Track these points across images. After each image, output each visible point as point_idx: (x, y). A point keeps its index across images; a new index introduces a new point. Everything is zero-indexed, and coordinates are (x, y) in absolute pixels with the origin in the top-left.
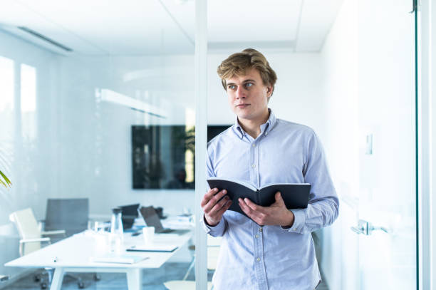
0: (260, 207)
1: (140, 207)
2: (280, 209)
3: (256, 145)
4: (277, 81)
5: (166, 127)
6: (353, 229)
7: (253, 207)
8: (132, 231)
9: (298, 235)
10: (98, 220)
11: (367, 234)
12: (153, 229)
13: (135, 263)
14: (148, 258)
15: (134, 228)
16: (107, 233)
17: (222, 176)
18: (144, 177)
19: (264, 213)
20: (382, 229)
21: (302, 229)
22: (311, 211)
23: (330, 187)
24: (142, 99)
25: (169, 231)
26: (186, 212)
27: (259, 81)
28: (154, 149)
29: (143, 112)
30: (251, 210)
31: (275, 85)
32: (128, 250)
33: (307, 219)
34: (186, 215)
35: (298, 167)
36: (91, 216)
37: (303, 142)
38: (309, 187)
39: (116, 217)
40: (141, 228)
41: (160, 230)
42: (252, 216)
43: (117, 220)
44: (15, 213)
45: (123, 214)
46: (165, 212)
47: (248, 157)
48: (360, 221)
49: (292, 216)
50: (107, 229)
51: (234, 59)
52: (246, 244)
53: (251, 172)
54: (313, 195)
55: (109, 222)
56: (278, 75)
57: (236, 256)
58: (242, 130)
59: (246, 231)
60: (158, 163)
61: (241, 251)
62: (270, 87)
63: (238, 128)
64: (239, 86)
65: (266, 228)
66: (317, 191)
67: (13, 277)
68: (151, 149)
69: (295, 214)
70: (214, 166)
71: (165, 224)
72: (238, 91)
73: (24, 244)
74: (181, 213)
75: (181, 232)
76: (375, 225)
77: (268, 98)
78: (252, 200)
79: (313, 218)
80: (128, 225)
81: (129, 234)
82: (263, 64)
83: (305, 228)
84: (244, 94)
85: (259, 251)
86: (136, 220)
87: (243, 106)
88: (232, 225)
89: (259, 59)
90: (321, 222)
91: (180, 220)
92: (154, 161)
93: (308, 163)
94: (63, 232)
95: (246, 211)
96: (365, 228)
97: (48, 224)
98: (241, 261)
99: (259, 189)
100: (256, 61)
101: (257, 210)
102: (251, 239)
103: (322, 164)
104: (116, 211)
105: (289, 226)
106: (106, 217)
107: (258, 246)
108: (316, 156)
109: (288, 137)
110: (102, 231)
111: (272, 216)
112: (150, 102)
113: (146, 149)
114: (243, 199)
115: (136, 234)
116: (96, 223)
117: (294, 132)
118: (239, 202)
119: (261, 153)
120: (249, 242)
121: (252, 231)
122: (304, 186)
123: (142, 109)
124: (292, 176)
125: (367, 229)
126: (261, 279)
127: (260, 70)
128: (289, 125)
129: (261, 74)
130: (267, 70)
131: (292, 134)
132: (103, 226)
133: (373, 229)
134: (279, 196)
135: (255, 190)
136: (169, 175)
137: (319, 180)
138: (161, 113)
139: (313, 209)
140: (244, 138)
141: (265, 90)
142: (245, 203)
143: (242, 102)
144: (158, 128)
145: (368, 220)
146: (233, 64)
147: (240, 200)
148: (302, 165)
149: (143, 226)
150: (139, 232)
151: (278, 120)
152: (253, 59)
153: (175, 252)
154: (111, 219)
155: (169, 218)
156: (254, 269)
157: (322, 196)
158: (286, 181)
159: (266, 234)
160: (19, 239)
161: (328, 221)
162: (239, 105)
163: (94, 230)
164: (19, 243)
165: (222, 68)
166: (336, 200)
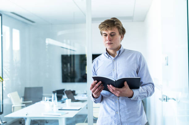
0: (117, 89)
1: (65, 90)
2: (127, 89)
3: (115, 60)
4: (126, 33)
5: (77, 55)
6: (160, 99)
7: (114, 88)
8: (62, 101)
9: (136, 101)
10: (47, 96)
11: (166, 101)
12: (70, 100)
13: (62, 115)
14: (68, 113)
15: (62, 99)
16: (50, 102)
17: (99, 75)
18: (67, 77)
19: (119, 91)
20: (173, 99)
21: (137, 98)
22: (141, 90)
23: (150, 78)
24: (67, 44)
25: (78, 101)
26: (85, 92)
27: (117, 33)
28: (72, 65)
29: (67, 49)
30: (113, 90)
31: (125, 35)
32: (59, 110)
33: (140, 93)
34: (86, 94)
35: (134, 70)
36: (44, 95)
37: (136, 58)
38: (140, 79)
39: (54, 95)
40: (65, 99)
41: (73, 100)
42: (114, 93)
43: (54, 96)
44: (10, 94)
45: (57, 94)
46: (76, 93)
47: (111, 66)
48: (163, 96)
49: (132, 92)
50: (50, 100)
51: (107, 22)
52: (111, 106)
53: (113, 73)
54: (142, 83)
55: (51, 97)
56: (126, 31)
57: (107, 112)
58: (108, 54)
59: (111, 100)
60: (74, 71)
61: (109, 109)
62: (122, 36)
63: (106, 53)
64: (108, 35)
65: (120, 98)
66: (144, 81)
67: (9, 122)
68: (71, 65)
69: (134, 91)
70: (96, 71)
71: (76, 98)
72: (108, 37)
73: (14, 107)
74: (83, 93)
75: (83, 101)
76: (170, 97)
77: (121, 41)
78: (113, 85)
79: (142, 93)
80: (59, 98)
81: (60, 102)
82: (120, 25)
83: (139, 97)
84: (110, 39)
85: (117, 109)
86: (63, 96)
87: (109, 44)
88: (105, 97)
89: (118, 23)
90: (146, 95)
91: (83, 96)
92: (72, 70)
93: (139, 67)
94: (31, 102)
95: (111, 90)
96: (165, 98)
97: (25, 98)
98: (109, 114)
99: (116, 80)
100: (117, 24)
101: (116, 90)
102: (114, 103)
103: (146, 68)
104: (54, 92)
105: (131, 97)
106: (50, 95)
107: (117, 106)
108: (143, 64)
109: (129, 57)
110: (48, 101)
111: (123, 92)
112: (70, 45)
113: (69, 65)
114: (109, 85)
115: (63, 102)
116: (45, 98)
117: (132, 54)
118: (107, 87)
119: (117, 64)
120: (113, 105)
121: (114, 100)
122: (137, 78)
123: (67, 48)
124: (132, 74)
125: (166, 99)
126: (118, 122)
127: (119, 28)
128: (130, 51)
129: (119, 30)
130: (121, 28)
131: (131, 55)
132: (48, 99)
133: (169, 99)
134: (126, 83)
135: (115, 81)
136: (79, 76)
137: (145, 75)
138: (75, 49)
139: (142, 89)
140: (109, 58)
141: (120, 37)
142: (110, 87)
143: (109, 42)
144: (74, 56)
145: (167, 95)
146: (106, 24)
147: (108, 85)
148: (136, 69)
149: (66, 99)
150: (65, 101)
151: (125, 49)
152: (115, 23)
153: (80, 110)
154: (52, 96)
155: (78, 95)
156: (115, 117)
157: (146, 83)
158: (129, 76)
159: (120, 101)
160: (12, 105)
161: (149, 94)
162: (108, 43)
163: (44, 100)
164: (12, 107)
165: (101, 26)
166: (153, 84)
